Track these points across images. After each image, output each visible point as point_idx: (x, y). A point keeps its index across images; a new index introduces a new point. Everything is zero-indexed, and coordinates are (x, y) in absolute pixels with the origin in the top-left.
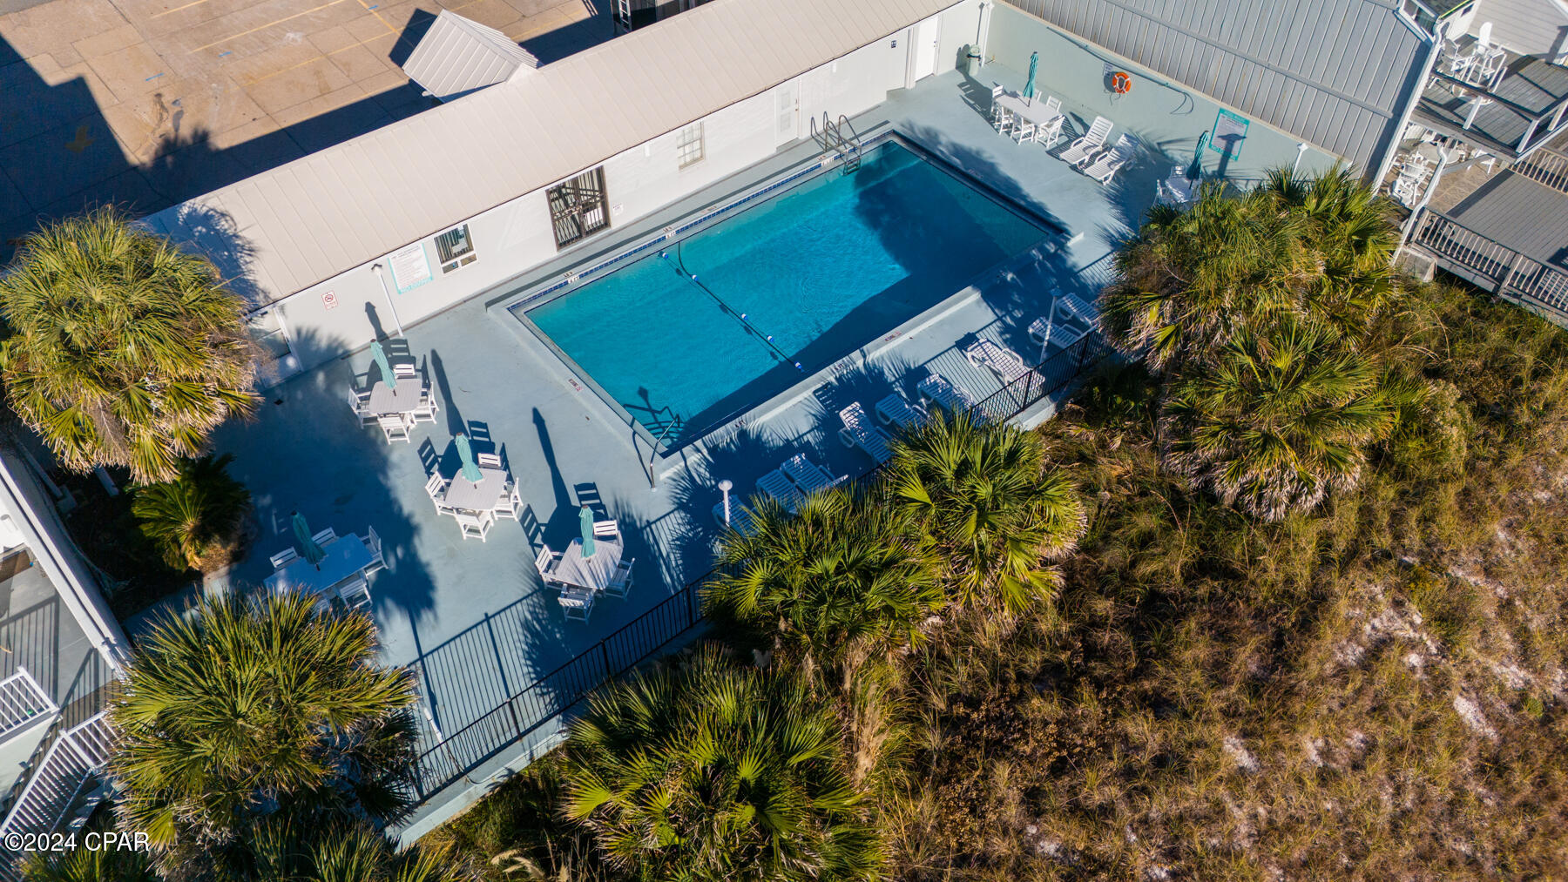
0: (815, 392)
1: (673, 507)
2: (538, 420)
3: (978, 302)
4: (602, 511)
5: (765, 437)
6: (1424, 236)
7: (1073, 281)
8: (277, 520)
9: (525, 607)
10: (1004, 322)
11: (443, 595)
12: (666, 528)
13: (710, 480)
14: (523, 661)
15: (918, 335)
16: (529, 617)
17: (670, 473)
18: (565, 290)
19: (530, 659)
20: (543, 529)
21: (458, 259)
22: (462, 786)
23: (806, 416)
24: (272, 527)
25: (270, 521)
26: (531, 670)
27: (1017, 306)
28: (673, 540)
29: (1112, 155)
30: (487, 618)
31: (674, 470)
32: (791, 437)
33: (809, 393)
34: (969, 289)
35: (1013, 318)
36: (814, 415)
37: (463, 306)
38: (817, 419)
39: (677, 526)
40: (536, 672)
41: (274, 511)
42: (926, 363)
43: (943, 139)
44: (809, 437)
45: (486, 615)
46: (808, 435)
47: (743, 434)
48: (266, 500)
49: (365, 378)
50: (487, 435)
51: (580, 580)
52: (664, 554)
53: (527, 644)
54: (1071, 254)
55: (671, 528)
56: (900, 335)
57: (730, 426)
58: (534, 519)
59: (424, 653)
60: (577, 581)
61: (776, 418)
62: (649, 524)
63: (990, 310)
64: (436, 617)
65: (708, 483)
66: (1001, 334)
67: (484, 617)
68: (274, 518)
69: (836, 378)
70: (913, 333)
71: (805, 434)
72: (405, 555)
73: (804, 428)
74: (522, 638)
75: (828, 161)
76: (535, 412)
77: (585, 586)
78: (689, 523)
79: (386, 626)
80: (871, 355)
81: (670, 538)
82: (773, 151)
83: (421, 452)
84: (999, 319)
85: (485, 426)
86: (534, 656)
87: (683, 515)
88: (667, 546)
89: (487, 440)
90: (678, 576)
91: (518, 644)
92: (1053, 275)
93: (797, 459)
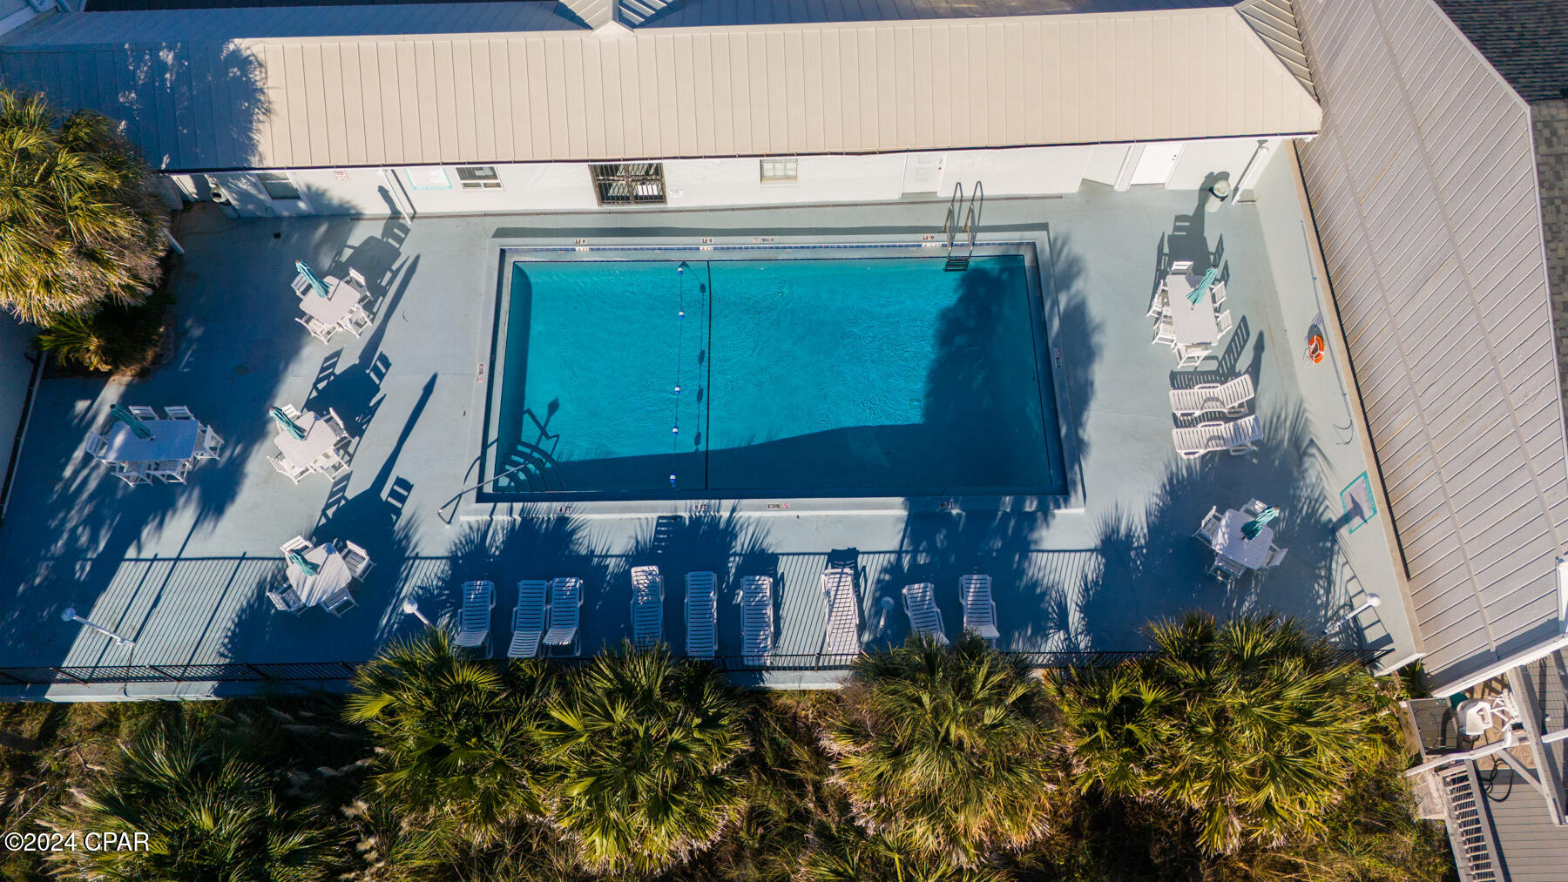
0: (660, 518)
1: (446, 554)
2: (429, 389)
3: (898, 519)
4: (394, 518)
5: (576, 537)
6: (1454, 781)
7: (1017, 558)
8: (190, 357)
9: (274, 567)
10: (899, 559)
11: (233, 512)
12: (424, 570)
13: (497, 548)
14: (234, 616)
15: (807, 519)
16: (269, 579)
17: (472, 519)
18: (569, 257)
19: (240, 617)
20: (343, 502)
21: (482, 182)
22: (117, 690)
23: (630, 537)
24: (182, 360)
25: (185, 354)
26: (232, 628)
27: (931, 550)
28: (420, 587)
29: (1225, 429)
30: (242, 558)
31: (479, 518)
32: (598, 552)
33: (655, 515)
34: (899, 500)
35: (914, 559)
36: (637, 541)
37: (478, 220)
38: (637, 548)
39: (433, 576)
40: (233, 632)
41: (194, 347)
42: (783, 554)
43: (1078, 285)
44: (612, 562)
45: (245, 554)
46: (614, 560)
47: (563, 520)
48: (197, 332)
49: (351, 251)
50: (381, 376)
51: (301, 586)
52: (402, 595)
53: (248, 602)
54: (1048, 526)
55: (428, 574)
56: (787, 509)
57: (557, 505)
58: (344, 489)
59: (182, 556)
60: (298, 585)
61: (603, 523)
62: (417, 557)
63: (902, 534)
64: (215, 527)
65: (493, 549)
66: (884, 570)
67: (241, 555)
68: (190, 352)
69: (691, 517)
70: (802, 514)
71: (612, 556)
72: (239, 455)
73: (616, 550)
74: (249, 594)
75: (933, 245)
76: (434, 377)
77: (299, 593)
78: (444, 581)
79: (179, 512)
80: (741, 514)
81: (419, 583)
82: (896, 196)
83: (327, 360)
84: (899, 553)
85: (387, 365)
86: (244, 617)
87: (447, 568)
88: (411, 589)
89: (377, 382)
90: (393, 624)
91: (242, 598)
92: (1004, 538)
93: (571, 582)
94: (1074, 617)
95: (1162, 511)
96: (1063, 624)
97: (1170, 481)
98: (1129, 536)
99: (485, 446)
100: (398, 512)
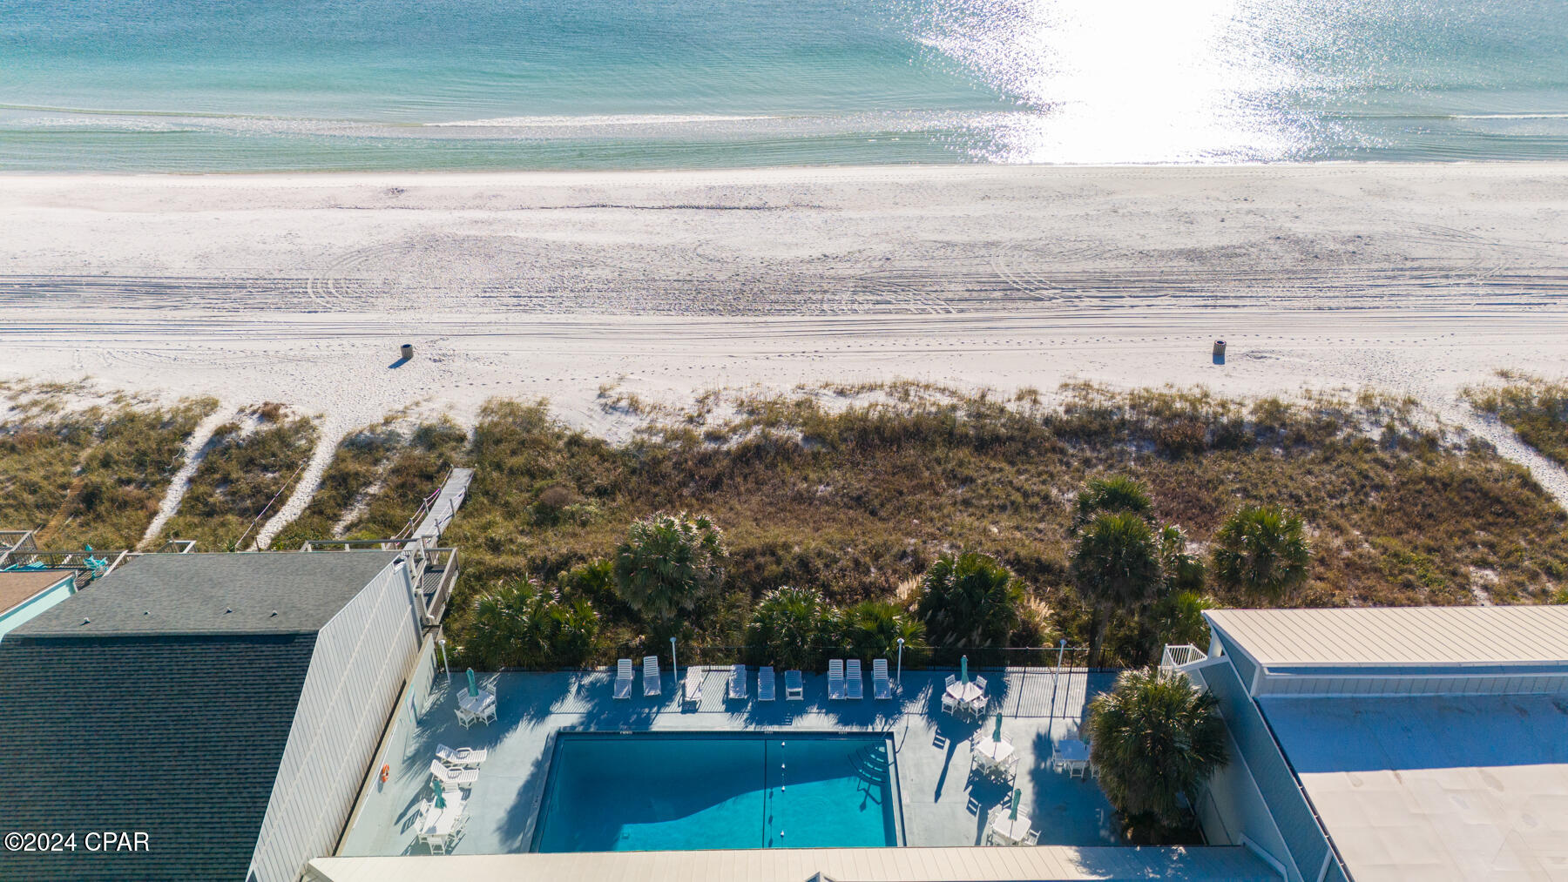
1: (905, 715)
7: (595, 710)
12: (916, 709)
13: (878, 714)
17: (895, 725)
31: (891, 726)
39: (911, 706)
46: (814, 708)
55: (914, 707)
59: (1050, 718)
62: (921, 714)
65: (880, 713)
73: (814, 711)
76: (936, 801)
78: (904, 704)
81: (917, 703)
84: (658, 712)
85: (970, 808)
89: (972, 799)
93: (834, 697)
94: (574, 689)
95: (508, 731)
96: (580, 687)
97: (496, 745)
98: (531, 720)
99: (895, 762)
100: (937, 733)
